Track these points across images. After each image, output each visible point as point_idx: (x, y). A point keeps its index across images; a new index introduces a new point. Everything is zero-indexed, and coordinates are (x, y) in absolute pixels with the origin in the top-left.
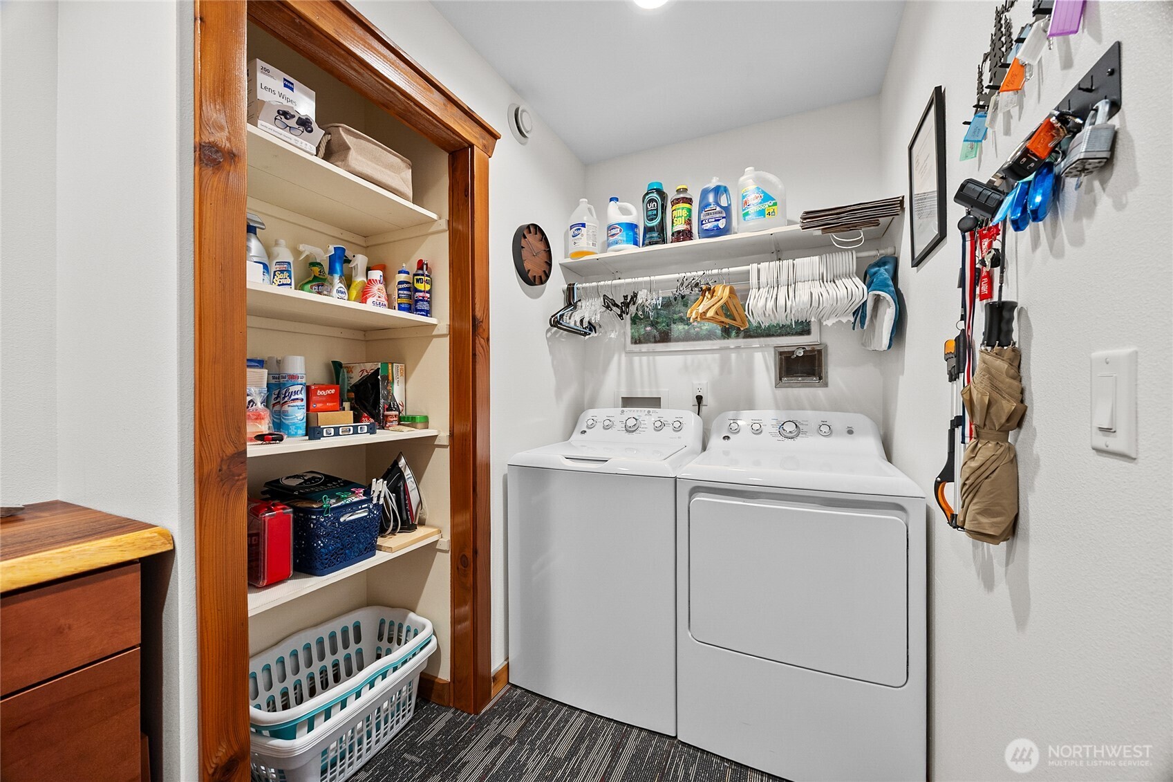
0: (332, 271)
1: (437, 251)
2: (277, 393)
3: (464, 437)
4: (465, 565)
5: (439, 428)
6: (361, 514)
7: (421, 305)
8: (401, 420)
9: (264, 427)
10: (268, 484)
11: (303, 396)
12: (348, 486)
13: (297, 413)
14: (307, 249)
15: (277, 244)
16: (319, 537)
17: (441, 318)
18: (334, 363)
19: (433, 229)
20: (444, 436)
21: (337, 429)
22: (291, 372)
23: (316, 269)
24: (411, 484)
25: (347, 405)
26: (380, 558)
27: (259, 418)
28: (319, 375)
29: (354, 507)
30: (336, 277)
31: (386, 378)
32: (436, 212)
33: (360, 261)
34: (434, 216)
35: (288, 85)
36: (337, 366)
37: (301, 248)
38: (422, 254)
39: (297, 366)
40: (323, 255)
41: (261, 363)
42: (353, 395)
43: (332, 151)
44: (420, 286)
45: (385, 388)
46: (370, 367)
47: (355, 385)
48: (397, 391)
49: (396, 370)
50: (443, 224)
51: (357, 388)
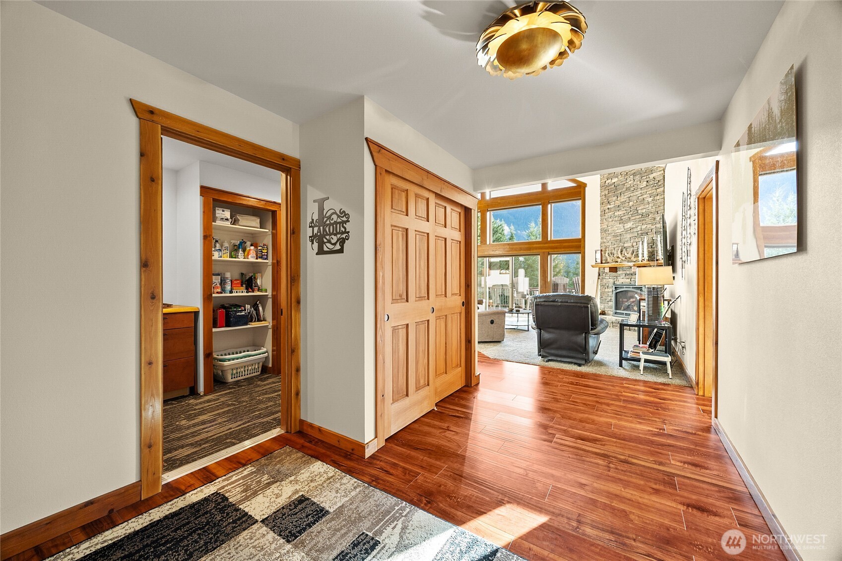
0: (239, 248)
1: (268, 241)
2: (223, 282)
3: (275, 295)
4: (275, 332)
5: (269, 293)
6: (243, 313)
7: (264, 257)
8: (259, 290)
9: (219, 290)
10: (221, 305)
11: (230, 283)
12: (240, 306)
13: (228, 287)
14: (233, 242)
15: (224, 242)
16: (231, 318)
17: (269, 261)
18: (242, 273)
19: (268, 234)
20: (270, 296)
21: (242, 291)
22: (227, 277)
23: (236, 247)
24: (261, 308)
25: (244, 285)
26: (248, 326)
27: (218, 288)
28: (237, 276)
29: (241, 311)
30: (240, 250)
31: (255, 278)
32: (268, 230)
33: (248, 243)
34: (267, 231)
35: (223, 211)
36: (242, 274)
37: (231, 241)
38: (265, 242)
39: (228, 275)
40: (238, 243)
41: (218, 275)
42: (246, 283)
43: (235, 222)
44: (264, 251)
45: (254, 281)
46: (251, 275)
47: (247, 280)
48: (259, 282)
49: (259, 275)
50: (270, 233)
51: (247, 281)
